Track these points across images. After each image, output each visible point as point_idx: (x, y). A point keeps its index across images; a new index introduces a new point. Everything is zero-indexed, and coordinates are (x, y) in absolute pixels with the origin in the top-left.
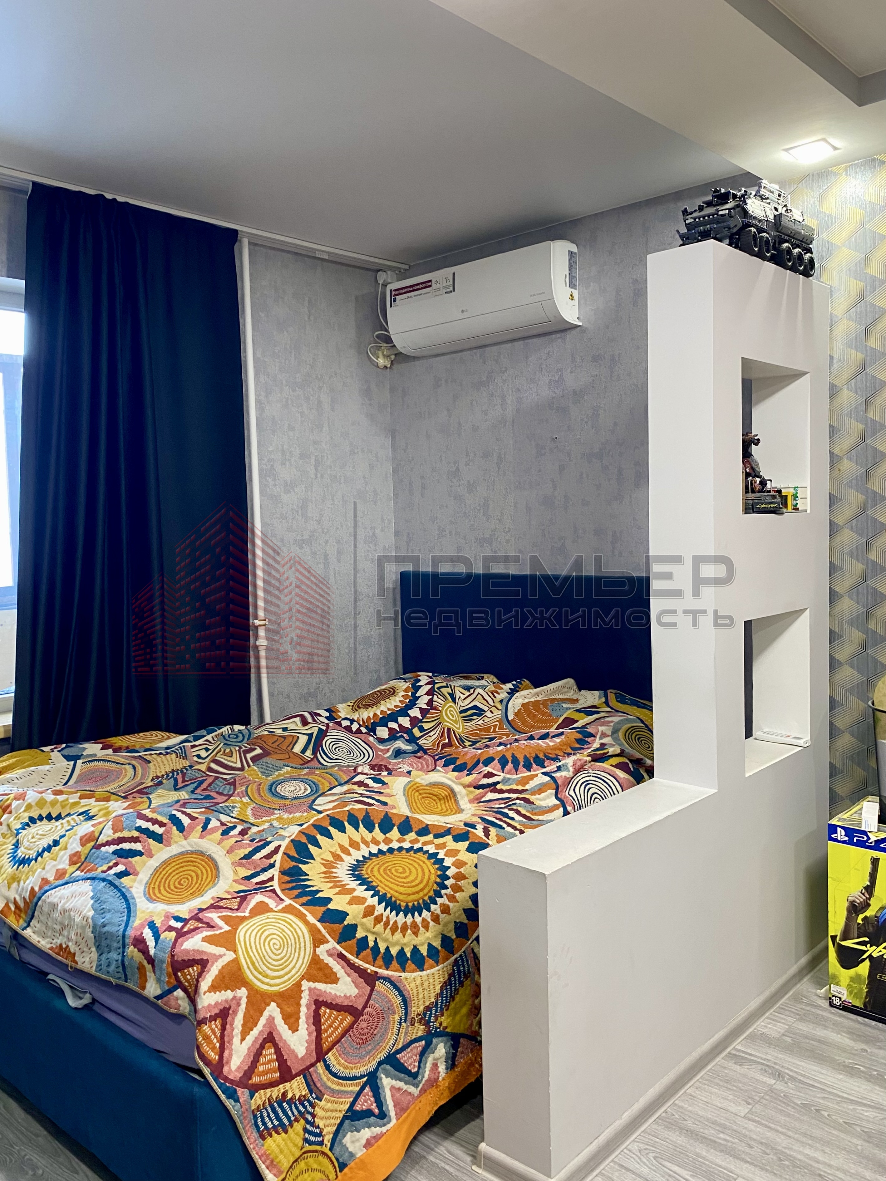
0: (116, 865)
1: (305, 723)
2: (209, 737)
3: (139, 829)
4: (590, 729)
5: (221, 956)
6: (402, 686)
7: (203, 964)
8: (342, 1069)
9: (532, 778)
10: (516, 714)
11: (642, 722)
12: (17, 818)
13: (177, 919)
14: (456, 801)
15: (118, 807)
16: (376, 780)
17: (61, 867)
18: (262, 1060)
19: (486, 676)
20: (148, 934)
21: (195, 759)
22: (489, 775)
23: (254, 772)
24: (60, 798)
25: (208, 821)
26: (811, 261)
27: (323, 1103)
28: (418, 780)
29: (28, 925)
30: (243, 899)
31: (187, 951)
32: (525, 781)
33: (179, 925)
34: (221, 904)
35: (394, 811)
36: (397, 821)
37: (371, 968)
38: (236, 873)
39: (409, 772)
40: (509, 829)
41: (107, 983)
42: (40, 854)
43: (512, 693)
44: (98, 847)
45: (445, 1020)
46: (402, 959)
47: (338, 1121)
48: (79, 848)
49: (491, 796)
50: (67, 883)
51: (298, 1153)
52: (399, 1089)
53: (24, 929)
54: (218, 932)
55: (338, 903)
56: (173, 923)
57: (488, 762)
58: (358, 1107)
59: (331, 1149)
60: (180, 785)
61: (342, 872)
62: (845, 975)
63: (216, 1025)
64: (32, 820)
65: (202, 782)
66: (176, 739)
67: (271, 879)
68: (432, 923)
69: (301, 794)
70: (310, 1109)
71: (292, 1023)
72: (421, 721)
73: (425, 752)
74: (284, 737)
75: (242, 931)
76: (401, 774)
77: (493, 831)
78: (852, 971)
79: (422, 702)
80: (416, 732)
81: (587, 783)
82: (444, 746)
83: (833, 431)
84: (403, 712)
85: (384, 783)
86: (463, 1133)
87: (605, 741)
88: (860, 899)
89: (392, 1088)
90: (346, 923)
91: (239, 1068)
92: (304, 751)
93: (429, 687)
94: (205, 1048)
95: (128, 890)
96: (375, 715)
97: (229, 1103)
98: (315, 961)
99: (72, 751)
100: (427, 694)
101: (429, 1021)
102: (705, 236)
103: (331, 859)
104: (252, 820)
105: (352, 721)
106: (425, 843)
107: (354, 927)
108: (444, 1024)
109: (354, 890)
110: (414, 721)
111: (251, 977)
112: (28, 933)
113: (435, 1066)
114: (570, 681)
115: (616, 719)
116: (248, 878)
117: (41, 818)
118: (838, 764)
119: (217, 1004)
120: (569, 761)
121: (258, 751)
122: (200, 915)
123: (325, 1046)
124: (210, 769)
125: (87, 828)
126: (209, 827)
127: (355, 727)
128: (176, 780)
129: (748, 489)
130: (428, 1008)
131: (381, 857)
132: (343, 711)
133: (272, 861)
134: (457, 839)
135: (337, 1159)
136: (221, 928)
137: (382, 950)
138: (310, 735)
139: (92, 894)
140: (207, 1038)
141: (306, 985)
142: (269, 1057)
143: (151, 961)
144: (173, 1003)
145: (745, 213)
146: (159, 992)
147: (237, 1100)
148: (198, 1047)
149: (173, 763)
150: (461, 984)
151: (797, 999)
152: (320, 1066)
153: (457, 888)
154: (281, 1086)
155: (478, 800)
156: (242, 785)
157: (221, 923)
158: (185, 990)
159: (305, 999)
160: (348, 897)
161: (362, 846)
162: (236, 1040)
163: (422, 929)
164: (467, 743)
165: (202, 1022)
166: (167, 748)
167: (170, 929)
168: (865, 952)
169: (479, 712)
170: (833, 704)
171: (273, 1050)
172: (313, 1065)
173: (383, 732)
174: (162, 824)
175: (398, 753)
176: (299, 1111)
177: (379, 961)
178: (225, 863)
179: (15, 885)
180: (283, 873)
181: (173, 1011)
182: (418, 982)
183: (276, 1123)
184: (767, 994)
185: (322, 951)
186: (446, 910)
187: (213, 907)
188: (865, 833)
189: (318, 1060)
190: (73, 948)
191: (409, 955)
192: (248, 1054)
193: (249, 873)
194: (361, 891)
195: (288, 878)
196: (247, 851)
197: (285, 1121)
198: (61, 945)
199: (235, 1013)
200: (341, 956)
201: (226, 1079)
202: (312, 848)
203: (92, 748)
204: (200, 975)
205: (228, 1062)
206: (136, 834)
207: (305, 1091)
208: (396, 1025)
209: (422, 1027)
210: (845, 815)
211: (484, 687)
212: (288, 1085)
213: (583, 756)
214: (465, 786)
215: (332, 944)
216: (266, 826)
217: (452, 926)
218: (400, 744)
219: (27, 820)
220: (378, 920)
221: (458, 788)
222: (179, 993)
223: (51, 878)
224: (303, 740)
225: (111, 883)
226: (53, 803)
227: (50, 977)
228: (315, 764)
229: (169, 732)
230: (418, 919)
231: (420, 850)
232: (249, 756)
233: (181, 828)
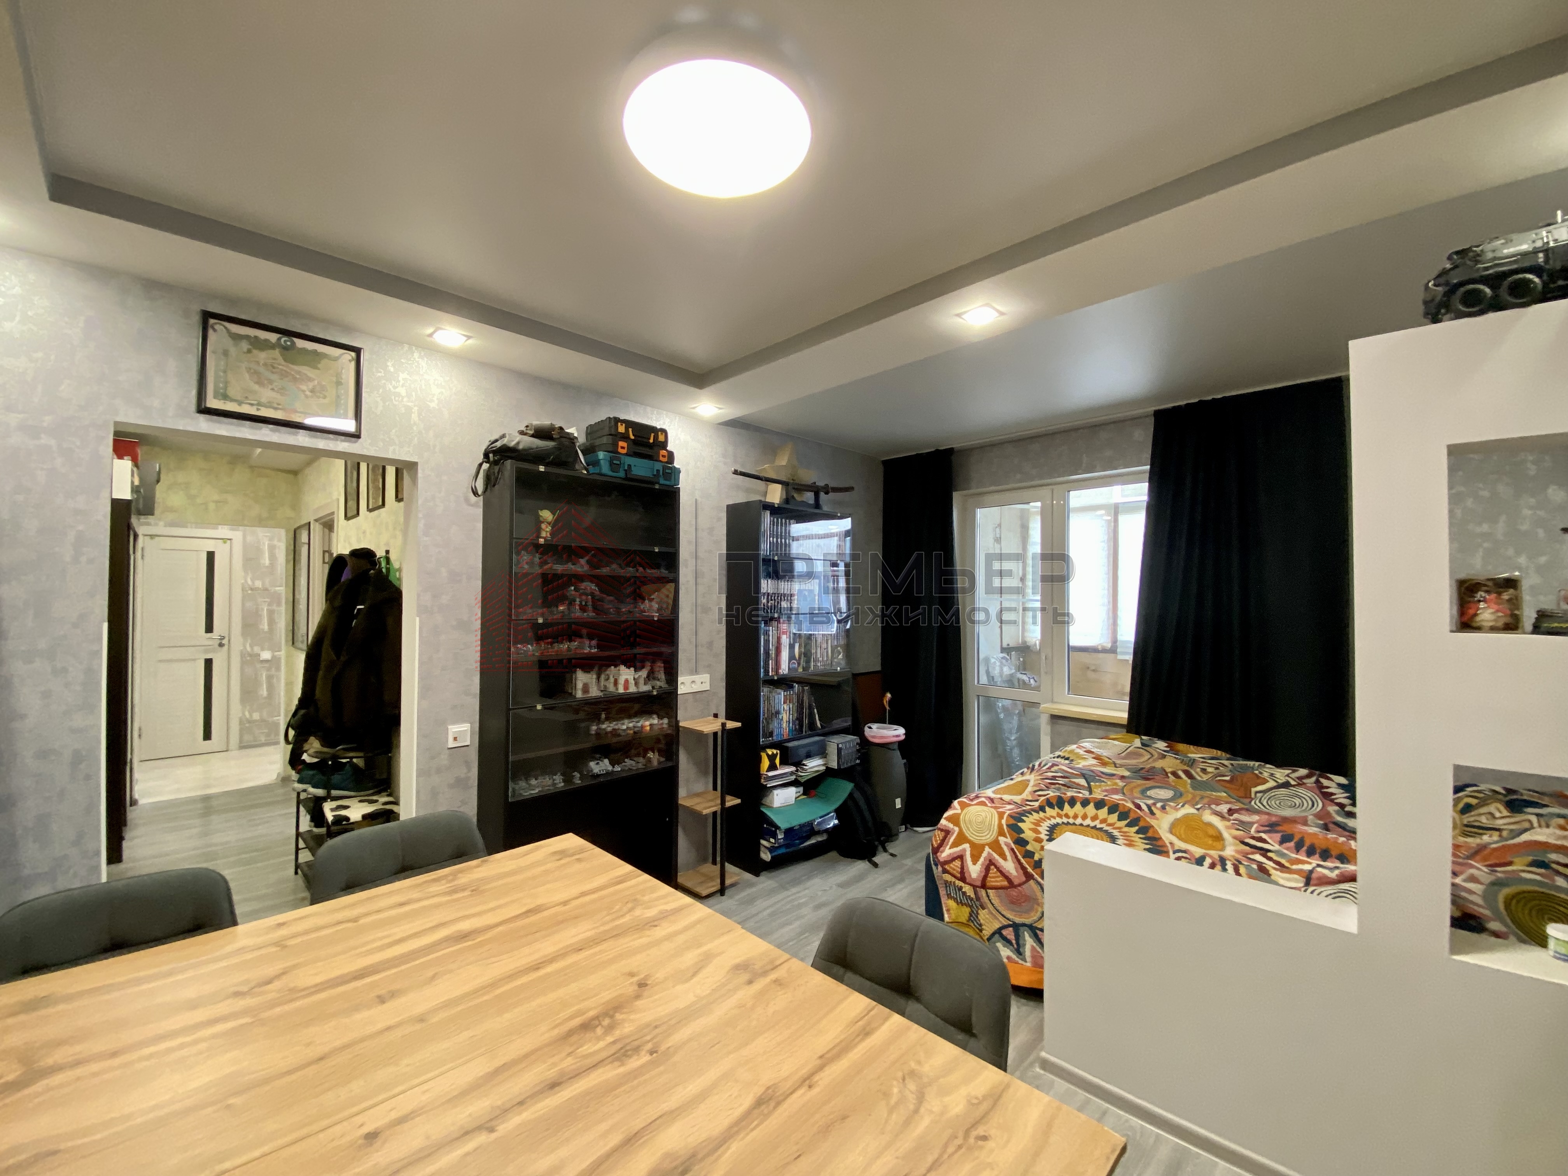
8: (997, 905)
9: (1303, 862)
14: (1224, 845)
27: (984, 912)
32: (1297, 862)
37: (1030, 870)
47: (993, 930)
51: (965, 920)
55: (1025, 826)
58: (1005, 934)
59: (988, 940)
63: (941, 834)
70: (976, 908)
71: (975, 860)
89: (1033, 947)
90: (1023, 837)
91: (944, 858)
97: (934, 867)
98: (997, 842)
109: (1041, 826)
119: (946, 826)
121: (1227, 778)
123: (988, 885)
140: (935, 836)
141: (987, 849)
147: (937, 869)
154: (961, 883)
160: (1032, 827)
162: (948, 847)
171: (960, 863)
172: (980, 887)
176: (969, 903)
185: (1002, 839)
189: (983, 888)
194: (1043, 829)
197: (961, 901)
199: (952, 836)
200: (1012, 850)
201: (937, 858)
205: (941, 852)
207: (973, 896)
212: (965, 885)
214: (1235, 838)
215: (1009, 840)
221: (1226, 835)
232: (1215, 778)
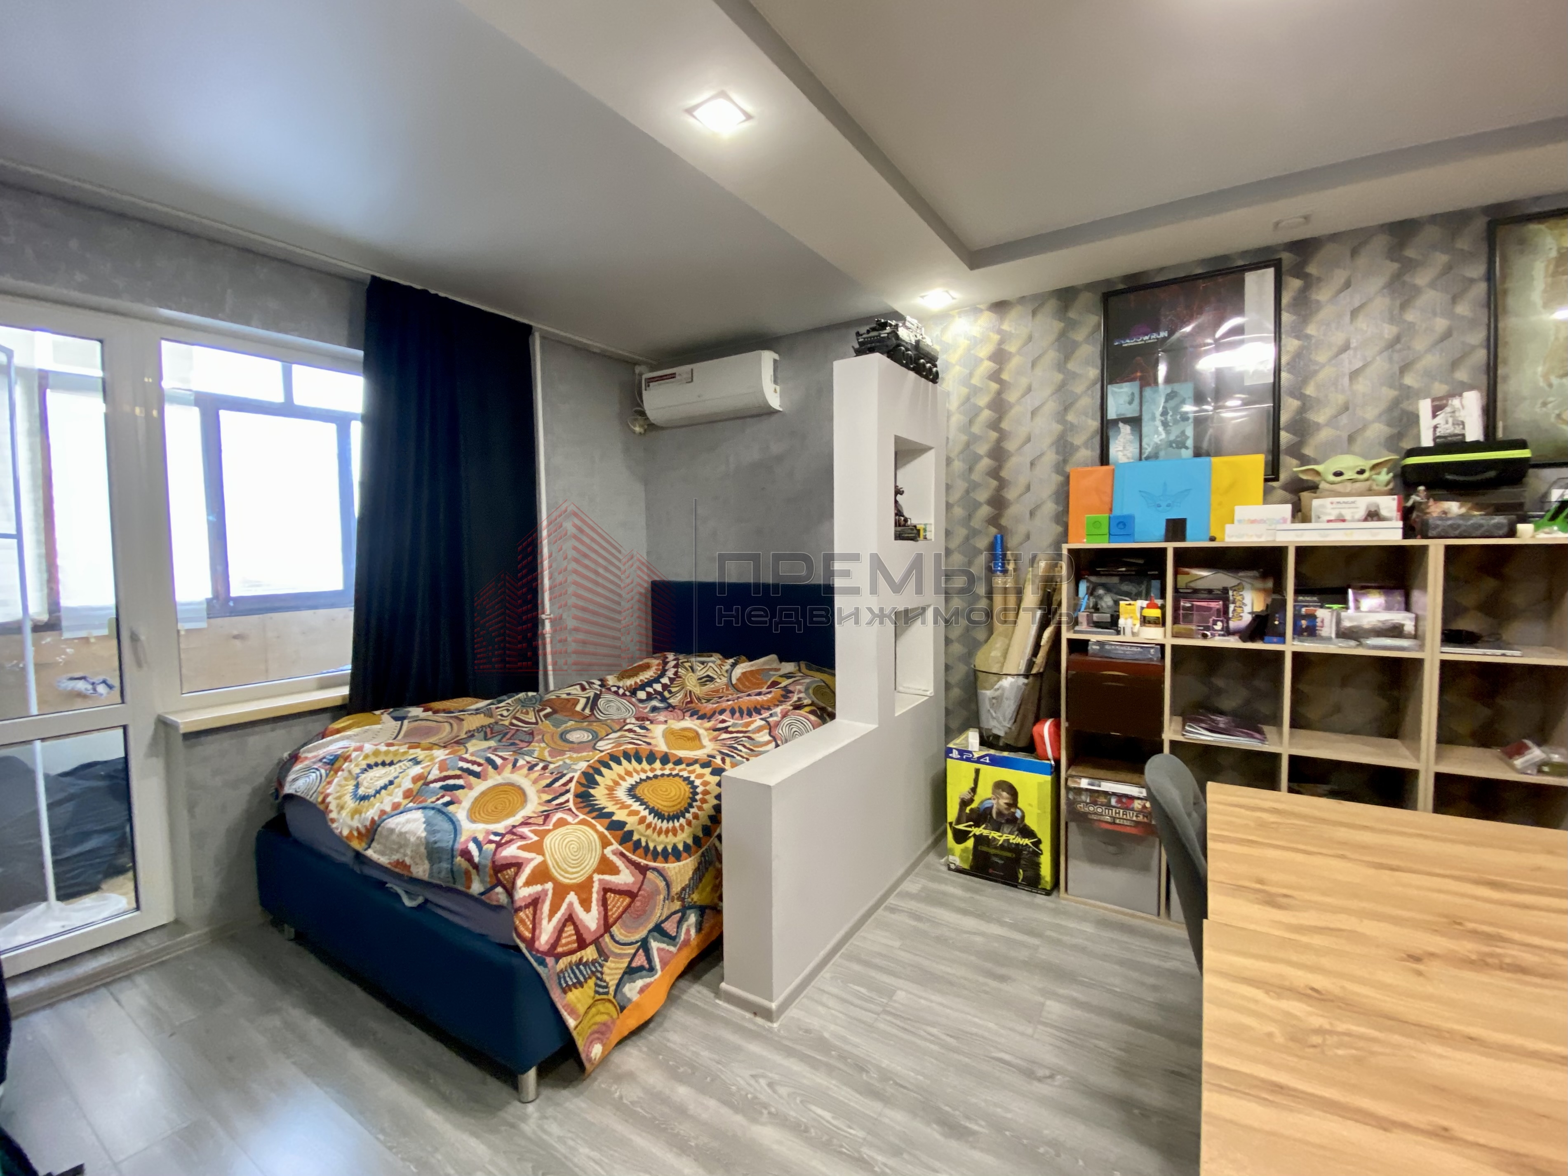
0: (443, 797)
1: (583, 689)
2: (509, 701)
3: (461, 769)
4: (791, 688)
5: (532, 859)
6: (655, 662)
7: (518, 865)
8: (622, 938)
9: (752, 722)
10: (739, 680)
11: (824, 682)
12: (357, 765)
13: (496, 834)
14: (700, 740)
15: (440, 754)
16: (642, 727)
17: (396, 800)
18: (564, 935)
19: (714, 654)
20: (472, 847)
21: (499, 717)
22: (723, 721)
23: (546, 725)
24: (392, 749)
25: (516, 761)
26: (937, 373)
27: (608, 964)
28: (673, 726)
29: (369, 847)
30: (547, 817)
31: (506, 858)
32: (748, 724)
33: (497, 838)
34: (530, 821)
35: (656, 749)
36: (659, 756)
37: (643, 862)
38: (540, 798)
39: (666, 722)
40: (739, 758)
41: (439, 887)
42: (378, 792)
43: (734, 665)
44: (427, 784)
45: (695, 897)
46: (665, 855)
47: (619, 976)
48: (411, 786)
49: (725, 736)
50: (401, 813)
51: (591, 1001)
52: (663, 949)
53: (366, 849)
54: (529, 842)
55: (620, 815)
56: (492, 837)
57: (722, 712)
58: (634, 965)
59: (615, 997)
60: (489, 736)
61: (621, 793)
62: (958, 848)
63: (529, 912)
64: (370, 767)
65: (506, 734)
66: (482, 704)
67: (567, 801)
68: (686, 827)
69: (585, 739)
70: (599, 968)
71: (586, 904)
72: (669, 686)
73: (674, 707)
74: (568, 700)
75: (547, 841)
76: (660, 723)
77: (728, 760)
78: (962, 846)
79: (670, 673)
80: (666, 694)
81: (790, 725)
82: (688, 703)
83: (948, 487)
84: (657, 680)
85: (647, 729)
86: (707, 977)
87: (802, 695)
88: (968, 797)
89: (659, 949)
90: (626, 829)
91: (547, 942)
92: (583, 709)
93: (675, 662)
94: (521, 929)
95: (454, 815)
96: (636, 683)
97: (540, 969)
98: (604, 860)
99: (400, 712)
100: (675, 667)
101: (684, 898)
102: (871, 350)
103: (611, 784)
104: (549, 759)
105: (619, 688)
106: (681, 770)
107: (631, 833)
108: (695, 899)
109: (631, 806)
110: (665, 687)
111: (556, 874)
112: (370, 853)
113: (688, 931)
114: (773, 657)
115: (807, 681)
116: (549, 801)
117: (376, 765)
118: (950, 707)
119: (530, 895)
120: (778, 710)
121: (549, 710)
122: (514, 830)
123: (611, 920)
124: (512, 724)
125: (417, 770)
126: (518, 764)
127: (621, 691)
128: (486, 733)
129: (897, 524)
130: (683, 889)
131: (649, 782)
132: (611, 680)
133: (568, 787)
134: (704, 765)
135: (619, 1004)
136: (531, 839)
137: (651, 848)
138: (588, 698)
139: (424, 820)
140: (522, 921)
141: (596, 877)
142: (569, 933)
143: (476, 867)
144: (494, 897)
145: (897, 337)
146: (482, 890)
147: (545, 966)
148: (516, 929)
149: (481, 720)
150: (707, 869)
151: (928, 866)
152: (607, 938)
153: (704, 801)
154: (579, 953)
155: (715, 739)
156: (538, 734)
157: (531, 835)
158: (504, 887)
159: (596, 887)
160: (626, 811)
161: (635, 774)
162: (545, 922)
163: (679, 831)
164: (704, 701)
165: (519, 909)
166: (477, 710)
167: (491, 842)
168: (970, 832)
169: (711, 679)
170: (947, 668)
171: (572, 927)
172: (602, 936)
173: (642, 695)
174: (479, 765)
175: (654, 709)
176: (592, 971)
177: (650, 856)
178: (531, 792)
179: (357, 817)
180: (577, 796)
181: (495, 903)
182: (677, 870)
183: (575, 981)
184: (908, 865)
185: (608, 851)
186: (696, 816)
187: (525, 823)
188: (971, 752)
189: (605, 932)
190: (408, 861)
191: (670, 850)
192: (554, 932)
193: (550, 797)
194: (636, 806)
195: (579, 800)
196: (548, 781)
197: (582, 979)
198: (398, 860)
199: (544, 901)
200: (622, 854)
201: (538, 951)
202: (597, 777)
203: (416, 711)
204: (517, 874)
205: (539, 938)
206: (459, 772)
207: (596, 956)
208: (662, 902)
209: (679, 903)
210: (958, 741)
211: (714, 662)
212: (583, 952)
213: (787, 706)
214: (707, 729)
215: (616, 846)
216: (561, 763)
217: (700, 828)
218: (655, 703)
219: (365, 767)
220: (649, 826)
221: (701, 731)
222: (499, 889)
223: (388, 809)
224: (583, 701)
225: (439, 811)
226: (387, 753)
227: (388, 885)
228: (593, 718)
229: (475, 697)
230: (677, 824)
231: (677, 775)
232: (542, 714)
233: (495, 767)
